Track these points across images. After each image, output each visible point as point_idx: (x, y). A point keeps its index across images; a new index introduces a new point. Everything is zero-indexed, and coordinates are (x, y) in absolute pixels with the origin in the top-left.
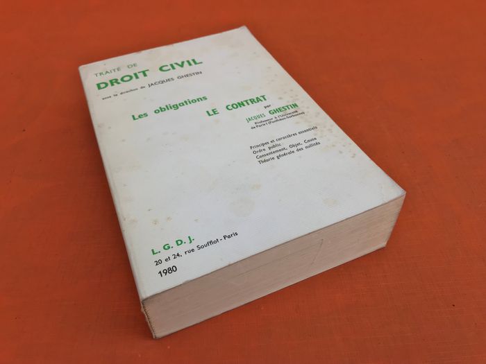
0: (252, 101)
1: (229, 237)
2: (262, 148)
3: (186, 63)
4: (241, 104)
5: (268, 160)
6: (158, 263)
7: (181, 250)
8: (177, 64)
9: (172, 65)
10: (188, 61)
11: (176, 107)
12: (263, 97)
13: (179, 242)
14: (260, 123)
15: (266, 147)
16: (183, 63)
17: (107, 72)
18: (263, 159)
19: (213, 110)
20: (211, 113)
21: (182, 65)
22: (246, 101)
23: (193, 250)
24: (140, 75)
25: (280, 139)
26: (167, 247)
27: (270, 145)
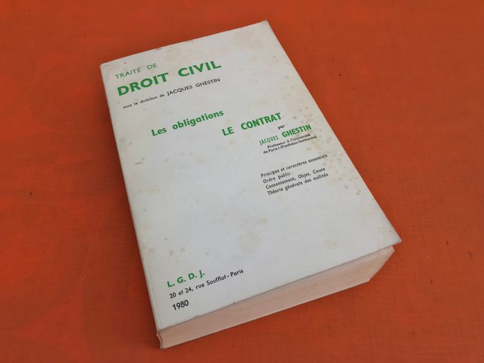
0: (267, 119)
1: (235, 274)
2: (272, 176)
3: (205, 67)
4: (256, 123)
5: (277, 191)
6: (173, 295)
7: (192, 284)
8: (195, 66)
9: (190, 68)
10: (207, 64)
11: (193, 122)
12: (278, 114)
13: (191, 276)
14: (273, 147)
15: (276, 176)
16: (202, 65)
17: (127, 73)
18: (271, 189)
19: (228, 129)
20: (227, 132)
21: (200, 70)
22: (261, 119)
23: (203, 285)
24: (160, 79)
25: (290, 167)
26: (180, 280)
27: (281, 173)
